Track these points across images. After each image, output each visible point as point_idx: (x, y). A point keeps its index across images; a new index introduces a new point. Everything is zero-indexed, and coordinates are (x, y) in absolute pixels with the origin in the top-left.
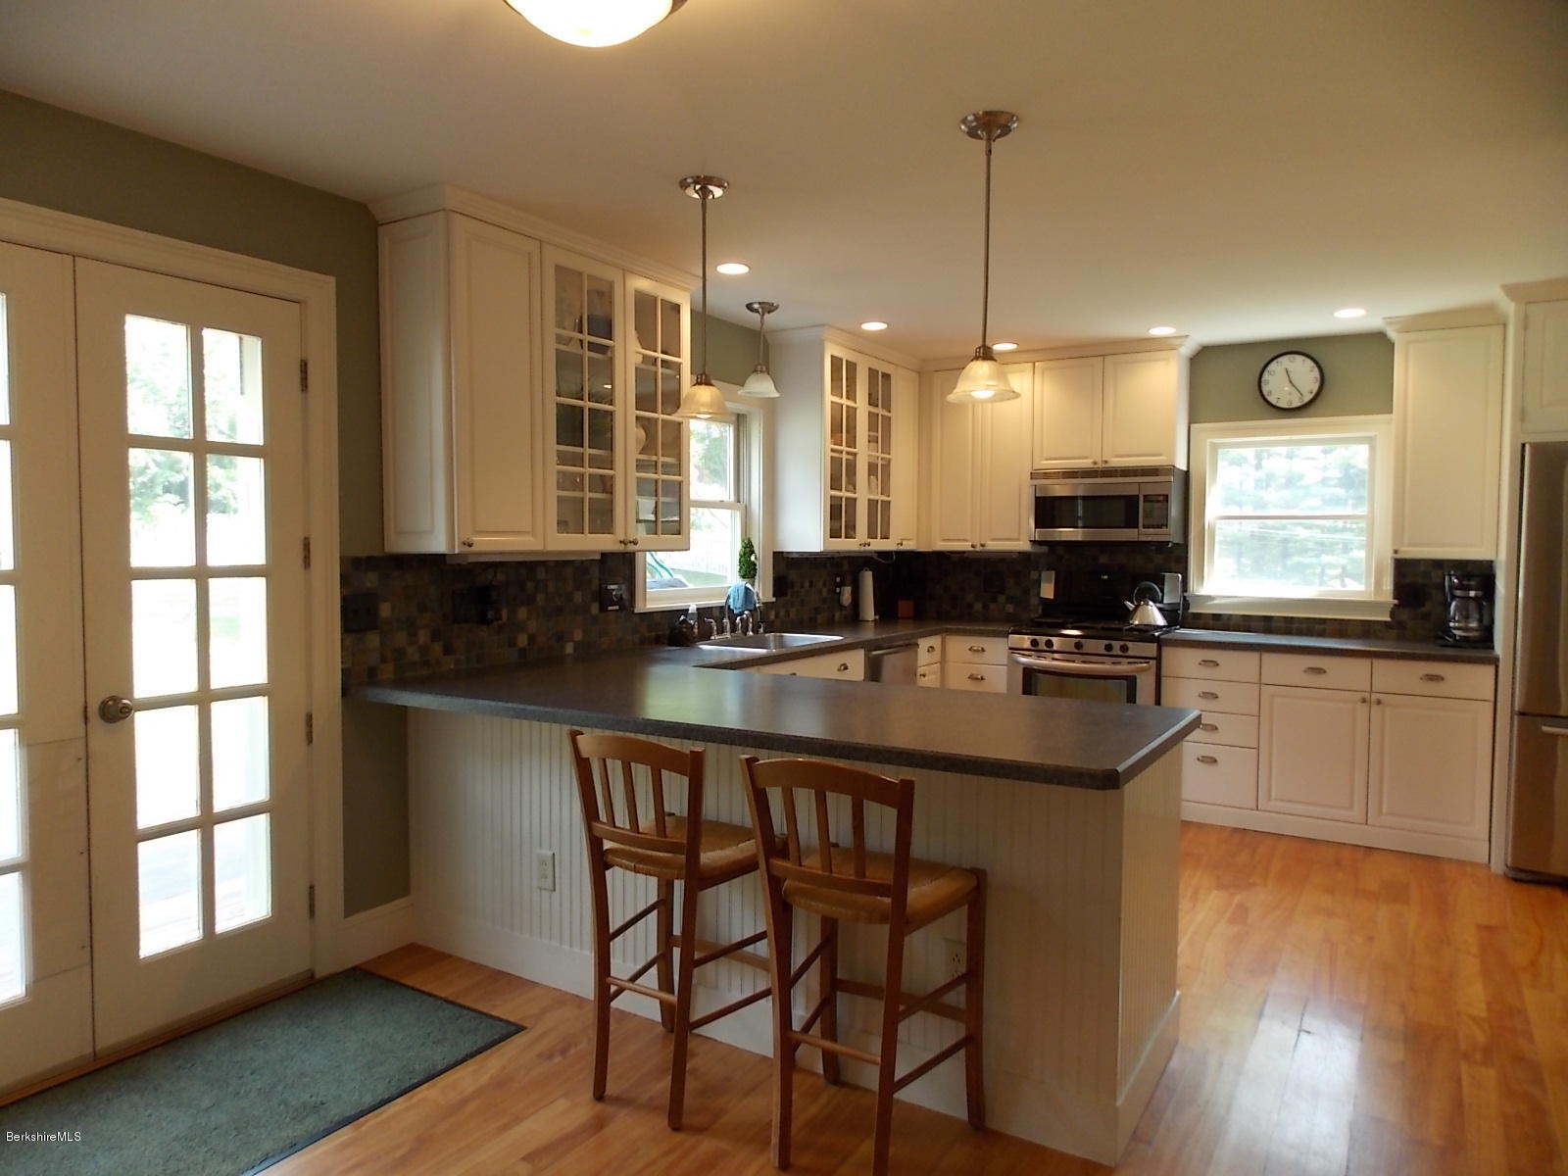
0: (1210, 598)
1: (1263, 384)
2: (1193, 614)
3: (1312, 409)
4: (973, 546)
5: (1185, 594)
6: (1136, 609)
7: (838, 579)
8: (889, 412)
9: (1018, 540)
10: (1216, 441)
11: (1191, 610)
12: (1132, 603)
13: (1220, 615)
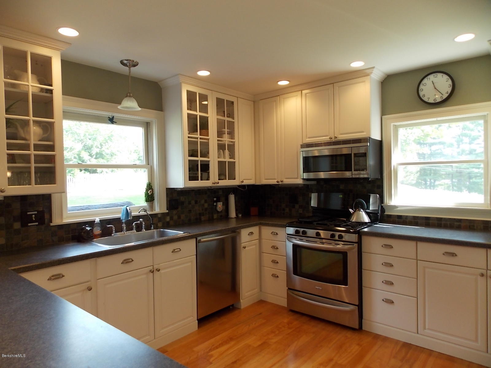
0: (395, 207)
1: (420, 91)
2: (387, 215)
3: (448, 103)
4: (277, 182)
5: (382, 205)
6: (353, 213)
7: (215, 199)
8: (234, 119)
9: (297, 178)
10: (396, 124)
11: (386, 213)
12: (353, 210)
13: (401, 216)
